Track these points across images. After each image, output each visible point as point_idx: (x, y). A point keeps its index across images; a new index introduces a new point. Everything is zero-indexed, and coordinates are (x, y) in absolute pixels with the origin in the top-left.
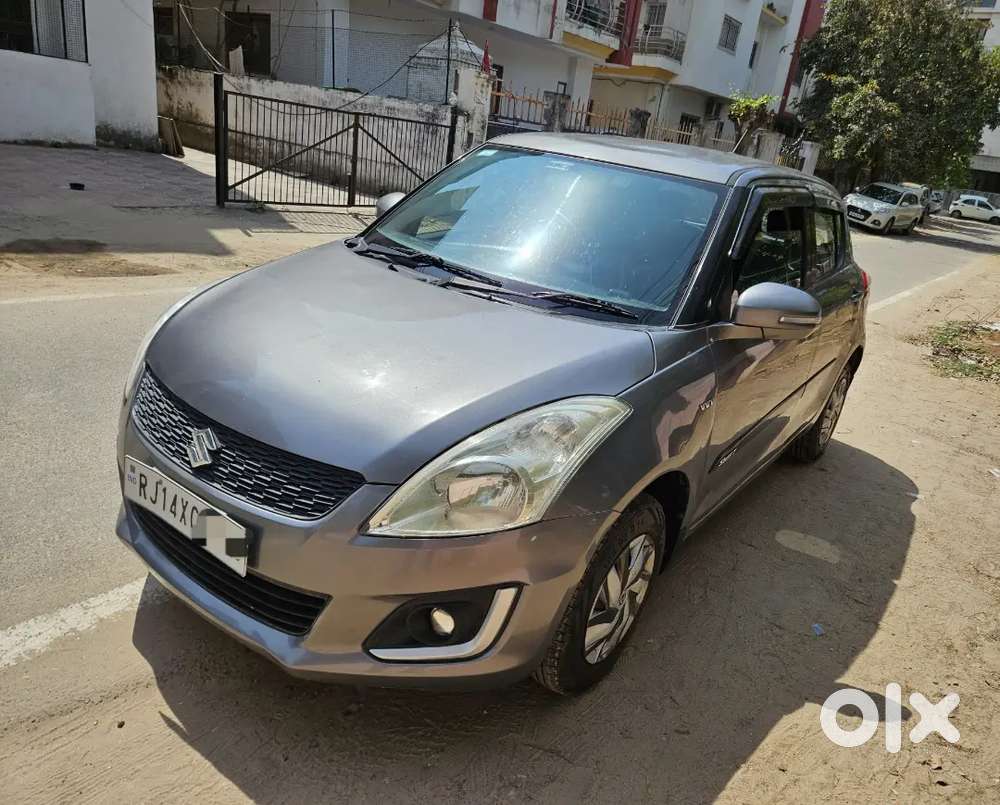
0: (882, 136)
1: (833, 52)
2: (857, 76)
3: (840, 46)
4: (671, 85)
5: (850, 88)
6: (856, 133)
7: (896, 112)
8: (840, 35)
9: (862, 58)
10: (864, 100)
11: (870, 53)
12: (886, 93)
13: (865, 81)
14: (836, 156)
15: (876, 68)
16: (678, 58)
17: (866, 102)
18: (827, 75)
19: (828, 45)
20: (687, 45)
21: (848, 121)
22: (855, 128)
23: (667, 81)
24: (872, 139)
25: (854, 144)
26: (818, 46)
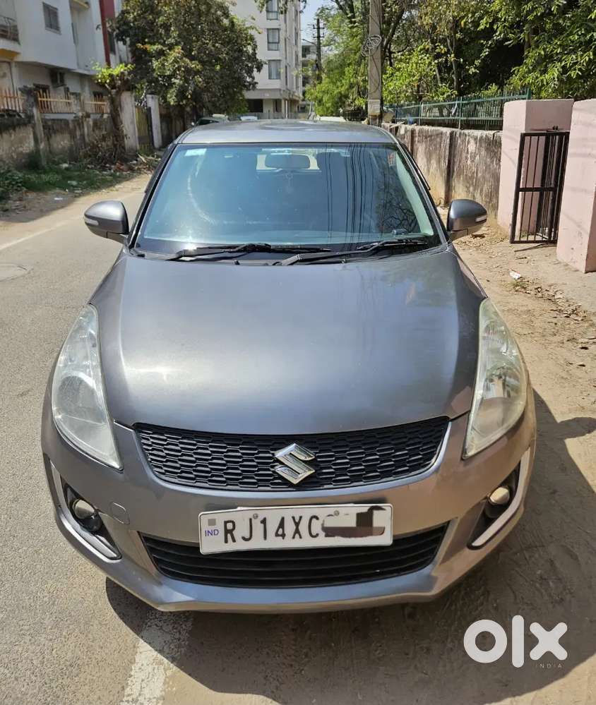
0: (197, 85)
1: (139, 28)
2: (164, 44)
3: (142, 23)
4: (16, 62)
5: (161, 53)
6: (179, 84)
7: (199, 67)
8: (139, 15)
9: (162, 31)
10: (176, 61)
11: (166, 27)
12: (188, 54)
13: (171, 47)
14: (172, 103)
15: (174, 38)
16: (15, 38)
17: (177, 62)
18: (143, 45)
19: (133, 22)
20: (19, 28)
21: (170, 77)
22: (177, 81)
23: (12, 59)
24: (191, 88)
25: (181, 94)
26: (126, 23)
